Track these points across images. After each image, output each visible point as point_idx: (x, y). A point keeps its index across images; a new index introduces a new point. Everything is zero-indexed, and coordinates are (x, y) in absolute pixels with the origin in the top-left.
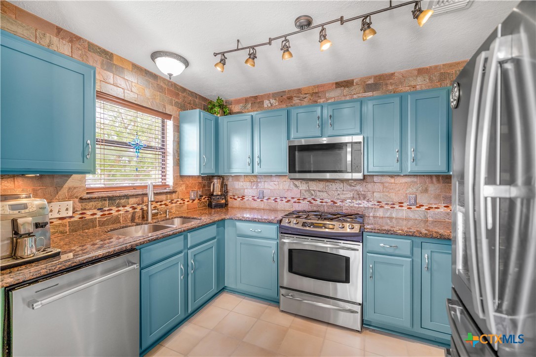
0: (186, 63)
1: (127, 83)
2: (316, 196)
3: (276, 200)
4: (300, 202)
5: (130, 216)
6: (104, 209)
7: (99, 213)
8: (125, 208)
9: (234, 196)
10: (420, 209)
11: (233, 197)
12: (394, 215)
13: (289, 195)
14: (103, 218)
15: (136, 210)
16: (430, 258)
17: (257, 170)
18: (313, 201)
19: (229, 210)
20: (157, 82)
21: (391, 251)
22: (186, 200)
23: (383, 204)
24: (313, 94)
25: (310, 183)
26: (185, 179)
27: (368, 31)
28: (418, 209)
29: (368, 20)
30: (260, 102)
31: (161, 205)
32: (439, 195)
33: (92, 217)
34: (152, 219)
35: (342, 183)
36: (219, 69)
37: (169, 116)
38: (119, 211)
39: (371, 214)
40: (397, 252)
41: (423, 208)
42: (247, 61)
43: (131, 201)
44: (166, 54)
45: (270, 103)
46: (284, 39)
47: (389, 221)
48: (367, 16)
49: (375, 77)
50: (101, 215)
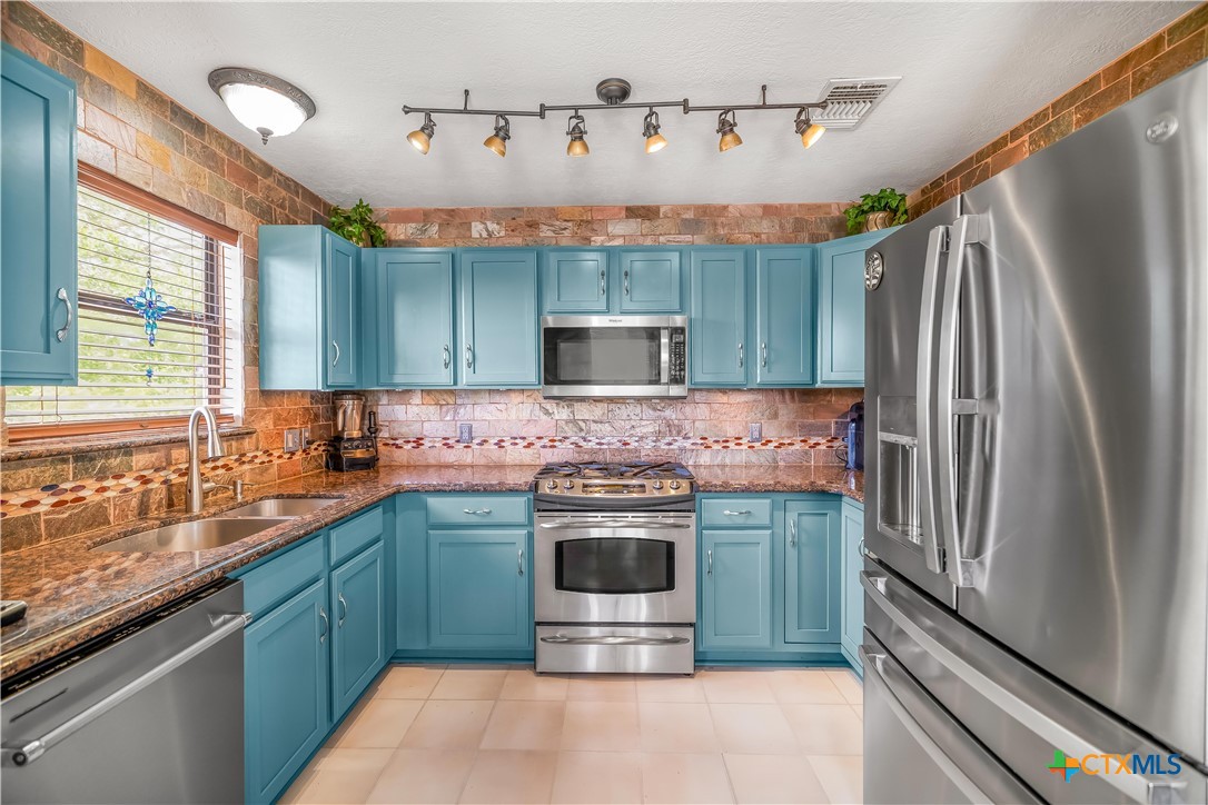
0: (310, 108)
1: (124, 133)
2: (588, 432)
3: (503, 444)
4: (555, 447)
5: (135, 503)
6: (63, 486)
7: (47, 501)
8: (122, 481)
9: (396, 439)
10: (767, 447)
11: (392, 442)
12: (728, 461)
13: (531, 432)
14: (58, 513)
15: (150, 486)
16: (798, 525)
17: (466, 378)
18: (582, 443)
19: (382, 475)
20: (203, 140)
21: (740, 521)
22: (276, 454)
23: (710, 441)
24: (581, 223)
25: (577, 406)
26: (274, 401)
27: (729, 138)
28: (764, 447)
29: (729, 117)
30: (461, 224)
31: (215, 468)
32: (794, 423)
33: (24, 512)
34: (204, 506)
35: (639, 406)
36: (418, 145)
37: (231, 235)
38: (104, 489)
39: (691, 463)
40: (751, 522)
41: (771, 446)
42: (488, 142)
43: (137, 462)
44: (263, 81)
45: (487, 230)
46: (572, 113)
47: (719, 472)
48: (729, 111)
49: (697, 208)
50: (54, 505)
